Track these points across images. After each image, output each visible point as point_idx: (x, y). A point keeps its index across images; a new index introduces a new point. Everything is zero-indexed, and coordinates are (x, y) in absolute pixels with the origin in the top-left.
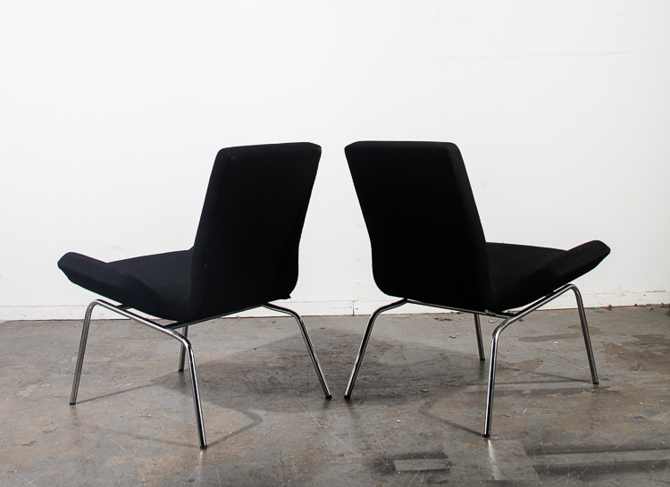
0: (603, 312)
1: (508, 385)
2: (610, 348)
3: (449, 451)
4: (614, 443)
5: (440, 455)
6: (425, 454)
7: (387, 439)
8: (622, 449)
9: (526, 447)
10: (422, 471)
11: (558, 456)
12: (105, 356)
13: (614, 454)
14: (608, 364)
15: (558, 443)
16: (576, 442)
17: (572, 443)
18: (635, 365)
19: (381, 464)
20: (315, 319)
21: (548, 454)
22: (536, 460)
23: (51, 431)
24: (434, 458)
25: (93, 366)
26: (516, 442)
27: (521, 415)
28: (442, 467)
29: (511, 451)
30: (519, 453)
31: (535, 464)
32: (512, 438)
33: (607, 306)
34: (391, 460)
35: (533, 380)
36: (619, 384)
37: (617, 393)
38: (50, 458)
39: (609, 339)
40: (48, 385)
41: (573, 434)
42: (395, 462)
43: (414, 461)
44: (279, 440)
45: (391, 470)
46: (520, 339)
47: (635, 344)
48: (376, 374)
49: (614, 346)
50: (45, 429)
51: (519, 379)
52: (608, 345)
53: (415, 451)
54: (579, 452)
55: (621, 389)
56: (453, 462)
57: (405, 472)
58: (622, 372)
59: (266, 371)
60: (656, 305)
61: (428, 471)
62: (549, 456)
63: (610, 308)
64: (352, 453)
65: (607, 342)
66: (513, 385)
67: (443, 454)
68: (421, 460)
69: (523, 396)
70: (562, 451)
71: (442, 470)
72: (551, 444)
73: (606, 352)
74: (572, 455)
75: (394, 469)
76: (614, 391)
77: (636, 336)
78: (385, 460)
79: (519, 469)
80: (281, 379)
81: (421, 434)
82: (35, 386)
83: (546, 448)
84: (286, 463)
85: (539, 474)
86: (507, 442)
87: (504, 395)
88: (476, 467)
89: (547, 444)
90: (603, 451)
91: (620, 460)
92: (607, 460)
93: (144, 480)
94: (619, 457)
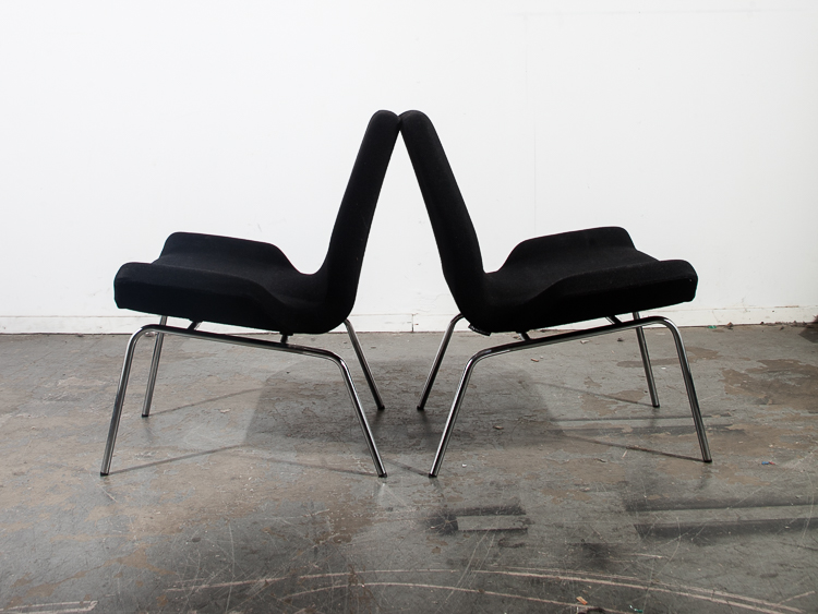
0: (722, 331)
1: (603, 422)
2: (731, 376)
3: (527, 506)
4: (737, 496)
5: (515, 510)
6: (496, 508)
7: (448, 489)
8: (747, 504)
9: (625, 501)
10: (493, 531)
11: (665, 513)
12: (100, 379)
13: (737, 510)
14: (729, 396)
15: (666, 496)
16: (689, 495)
17: (684, 496)
18: (761, 397)
19: (440, 521)
20: (365, 336)
21: (653, 509)
22: (637, 519)
23: (23, 473)
24: (508, 514)
25: (84, 391)
26: (613, 494)
27: (619, 459)
28: (518, 525)
29: (606, 506)
30: (617, 509)
31: (637, 522)
32: (608, 489)
33: (726, 323)
34: (452, 517)
35: (635, 415)
36: (743, 421)
37: (740, 432)
38: (18, 507)
39: (729, 365)
40: (25, 415)
41: (684, 484)
42: (458, 519)
43: (482, 518)
44: (311, 489)
45: (452, 529)
46: (619, 364)
47: (762, 371)
48: (438, 406)
49: (737, 374)
50: (16, 470)
51: (617, 414)
52: (728, 372)
53: (485, 505)
54: (692, 508)
55: (745, 427)
56: (532, 520)
57: (470, 531)
58: (746, 405)
59: (300, 400)
60: (787, 324)
61: (500, 531)
62: (654, 513)
63: (730, 326)
64: (403, 507)
65: (727, 369)
66: (610, 422)
67: (520, 509)
68: (490, 517)
69: (623, 435)
70: (671, 506)
71: (517, 530)
72: (658, 497)
73: (725, 381)
74: (683, 512)
75: (456, 528)
76: (737, 430)
77: (763, 362)
78: (446, 515)
79: (615, 530)
80: (317, 411)
81: (492, 483)
82: (8, 416)
83: (651, 502)
84: (318, 518)
85: (642, 536)
86: (602, 494)
87: (598, 434)
88: (562, 527)
89: (652, 498)
90: (725, 507)
91: (745, 519)
92: (729, 519)
93: (135, 538)
94: (744, 515)
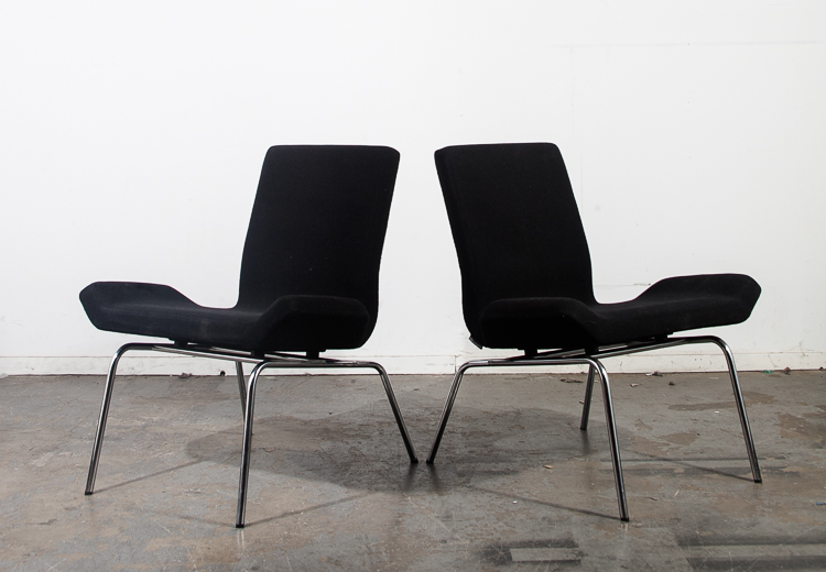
0: (778, 376)
1: (654, 463)
2: (787, 421)
3: (578, 535)
4: (790, 533)
5: (569, 543)
6: (549, 541)
7: (501, 524)
8: (802, 541)
9: (677, 537)
10: (546, 562)
11: (717, 548)
12: (138, 419)
13: (790, 547)
14: (784, 439)
15: (719, 532)
16: (741, 532)
17: (737, 533)
18: (818, 441)
19: (494, 552)
20: (407, 378)
21: (706, 544)
22: (691, 552)
23: (74, 508)
24: (561, 547)
25: (124, 431)
26: (665, 530)
27: (671, 498)
28: (571, 557)
29: (659, 540)
30: (670, 543)
31: (689, 556)
32: (660, 525)
33: (783, 368)
34: (506, 548)
35: (688, 457)
36: (797, 464)
37: (795, 474)
38: (75, 539)
39: (786, 410)
40: (67, 453)
41: (737, 522)
42: (511, 550)
43: (535, 550)
44: (364, 522)
45: (506, 560)
46: (671, 408)
47: (819, 416)
48: (486, 446)
49: (792, 418)
50: (67, 505)
51: (669, 456)
52: (784, 417)
53: (537, 538)
54: (745, 544)
55: (800, 470)
56: (585, 552)
57: (523, 562)
58: (802, 449)
59: (345, 440)
61: (553, 562)
62: (706, 548)
63: (788, 371)
64: (457, 539)
65: (783, 413)
66: (662, 462)
67: (572, 542)
68: (544, 549)
69: (674, 475)
70: (724, 542)
71: (571, 562)
72: (710, 533)
73: (781, 425)
74: (735, 547)
75: (510, 558)
76: (792, 473)
77: (821, 407)
78: (499, 547)
79: (668, 562)
80: (364, 451)
81: (544, 518)
82: (50, 454)
83: (704, 538)
84: (373, 549)
85: (694, 568)
86: (654, 530)
87: (649, 474)
89: (704, 534)
90: (777, 543)
91: (798, 554)
92: (781, 555)
93: (195, 566)
94: (797, 551)
